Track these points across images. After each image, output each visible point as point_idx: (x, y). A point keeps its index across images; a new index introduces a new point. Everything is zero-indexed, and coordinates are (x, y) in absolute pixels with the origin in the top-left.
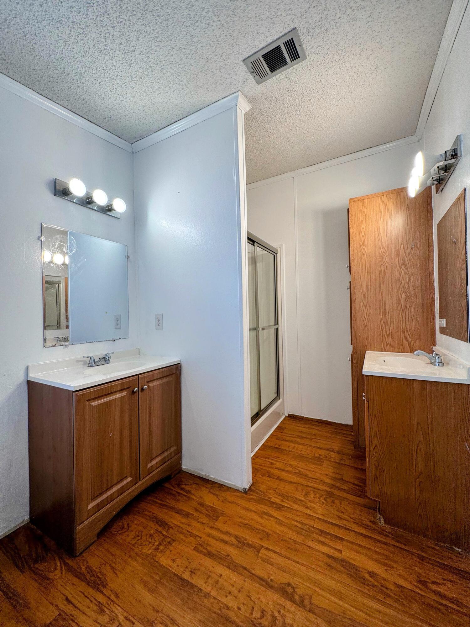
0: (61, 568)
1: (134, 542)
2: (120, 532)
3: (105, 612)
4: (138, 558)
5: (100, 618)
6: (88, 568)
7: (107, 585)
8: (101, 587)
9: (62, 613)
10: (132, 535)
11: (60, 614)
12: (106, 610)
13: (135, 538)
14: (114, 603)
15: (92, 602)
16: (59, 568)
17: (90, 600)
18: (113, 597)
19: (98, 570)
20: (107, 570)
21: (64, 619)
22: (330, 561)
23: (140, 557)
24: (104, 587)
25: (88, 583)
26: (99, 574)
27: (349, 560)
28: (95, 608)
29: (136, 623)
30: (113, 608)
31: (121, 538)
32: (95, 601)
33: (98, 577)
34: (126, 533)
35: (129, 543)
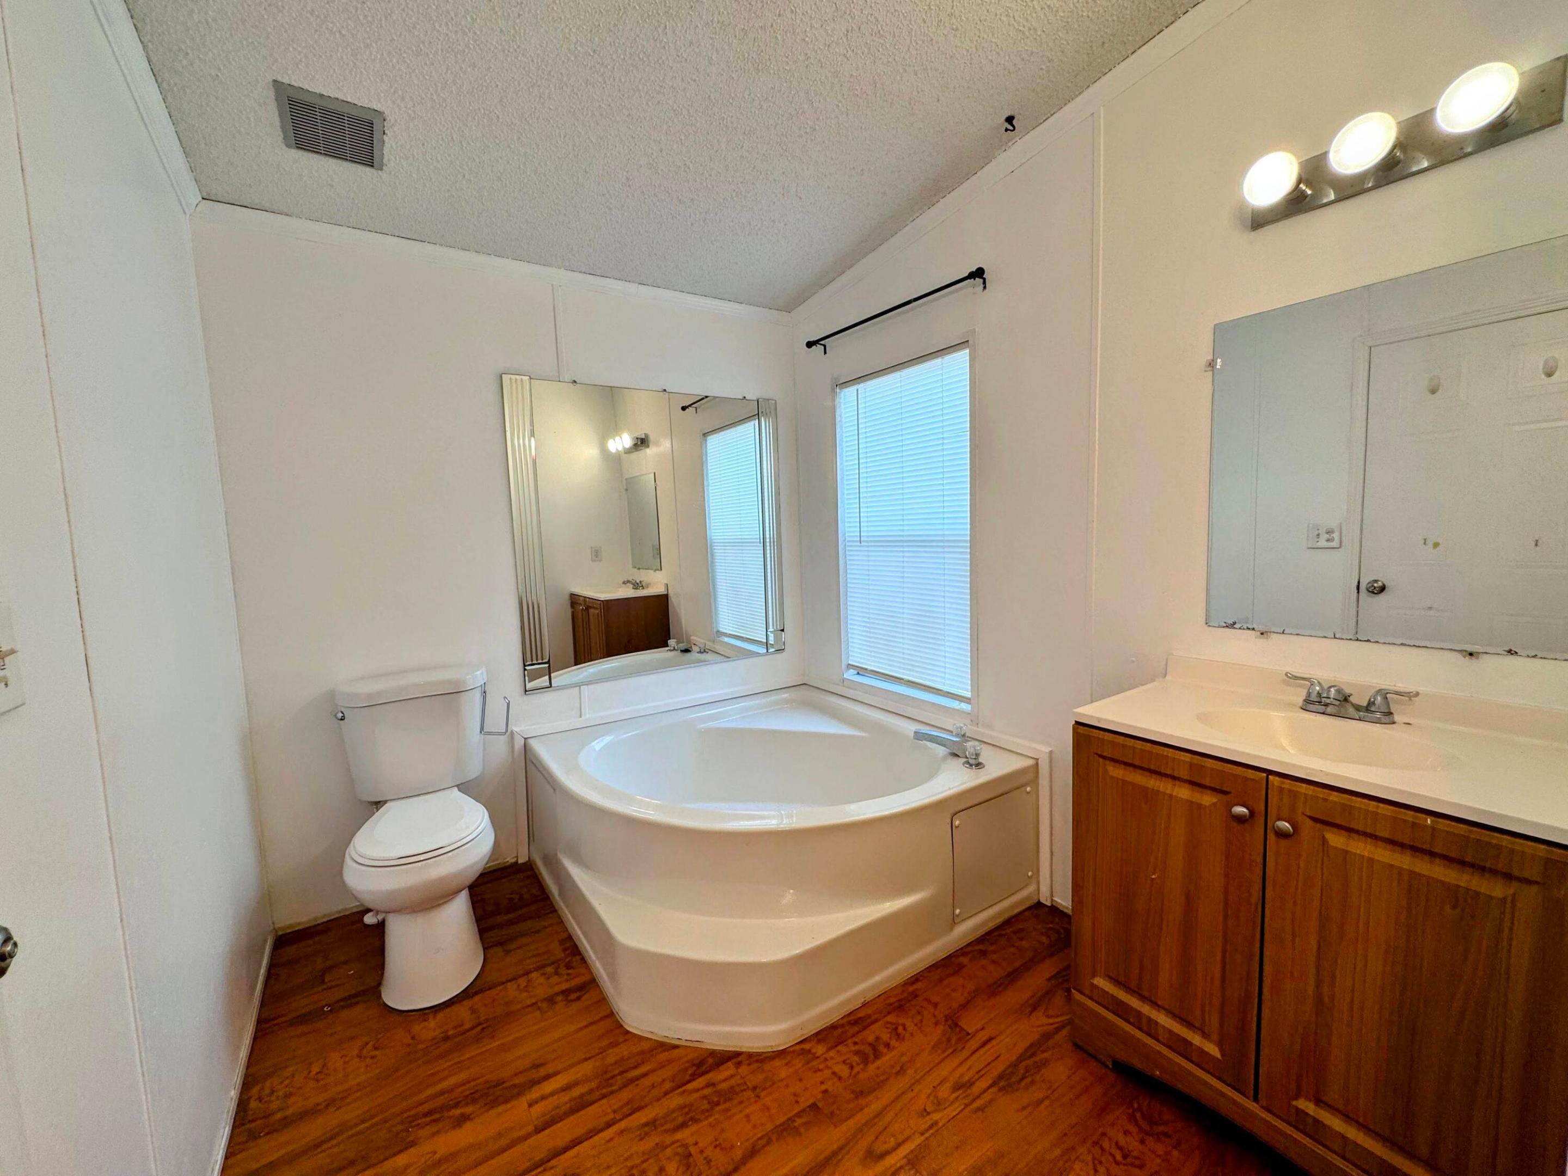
0: (1052, 1024)
1: (1106, 1145)
2: (1138, 1115)
3: (953, 1092)
4: (1058, 1152)
5: (948, 1085)
6: (1045, 1063)
7: (1004, 1095)
8: (1002, 1083)
9: (969, 1037)
10: (1133, 1143)
11: (968, 1034)
12: (954, 1095)
13: (1120, 1148)
14: (966, 1106)
15: (977, 1073)
16: (1051, 1021)
17: (980, 1071)
18: (977, 1104)
19: (1037, 1077)
20: (1037, 1093)
21: (959, 1040)
22: (542, 1072)
23: (1062, 1155)
24: (1000, 1090)
25: (1015, 1065)
26: (1029, 1080)
27: (509, 1106)
28: (966, 1078)
29: (923, 1138)
30: (956, 1105)
31: (1118, 1118)
32: (977, 1077)
33: (1022, 1079)
34: (1134, 1130)
35: (1104, 1134)
